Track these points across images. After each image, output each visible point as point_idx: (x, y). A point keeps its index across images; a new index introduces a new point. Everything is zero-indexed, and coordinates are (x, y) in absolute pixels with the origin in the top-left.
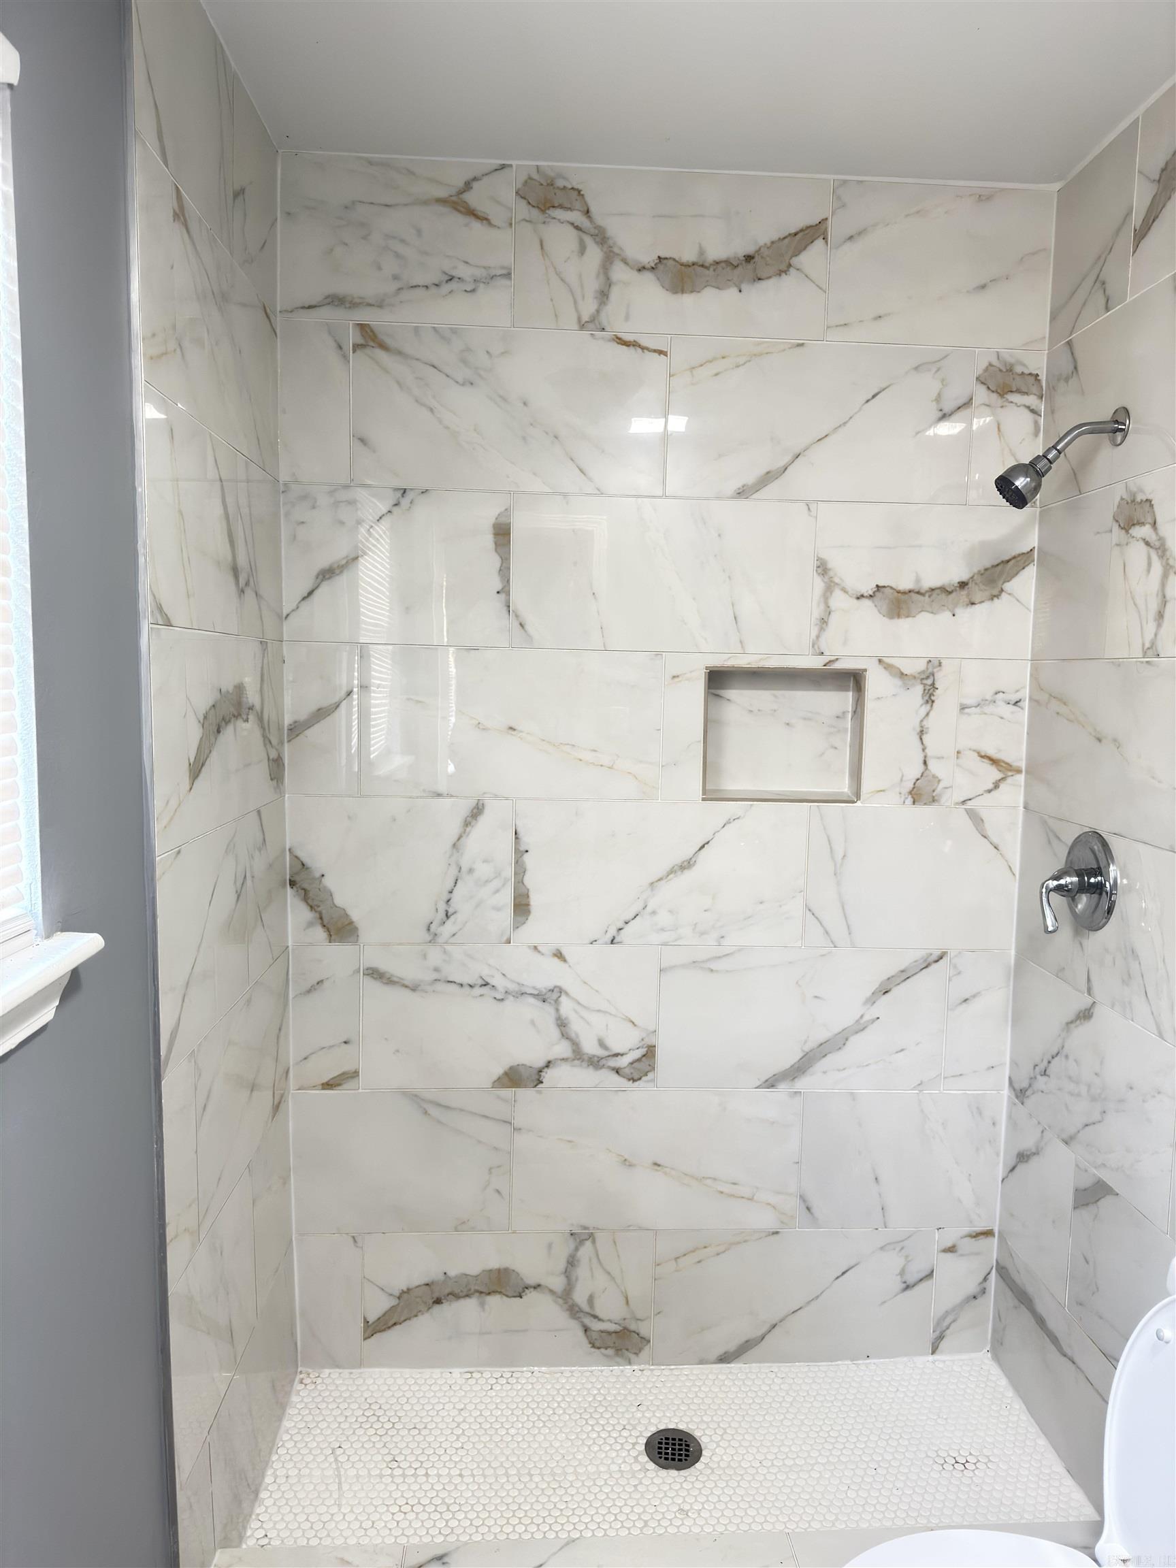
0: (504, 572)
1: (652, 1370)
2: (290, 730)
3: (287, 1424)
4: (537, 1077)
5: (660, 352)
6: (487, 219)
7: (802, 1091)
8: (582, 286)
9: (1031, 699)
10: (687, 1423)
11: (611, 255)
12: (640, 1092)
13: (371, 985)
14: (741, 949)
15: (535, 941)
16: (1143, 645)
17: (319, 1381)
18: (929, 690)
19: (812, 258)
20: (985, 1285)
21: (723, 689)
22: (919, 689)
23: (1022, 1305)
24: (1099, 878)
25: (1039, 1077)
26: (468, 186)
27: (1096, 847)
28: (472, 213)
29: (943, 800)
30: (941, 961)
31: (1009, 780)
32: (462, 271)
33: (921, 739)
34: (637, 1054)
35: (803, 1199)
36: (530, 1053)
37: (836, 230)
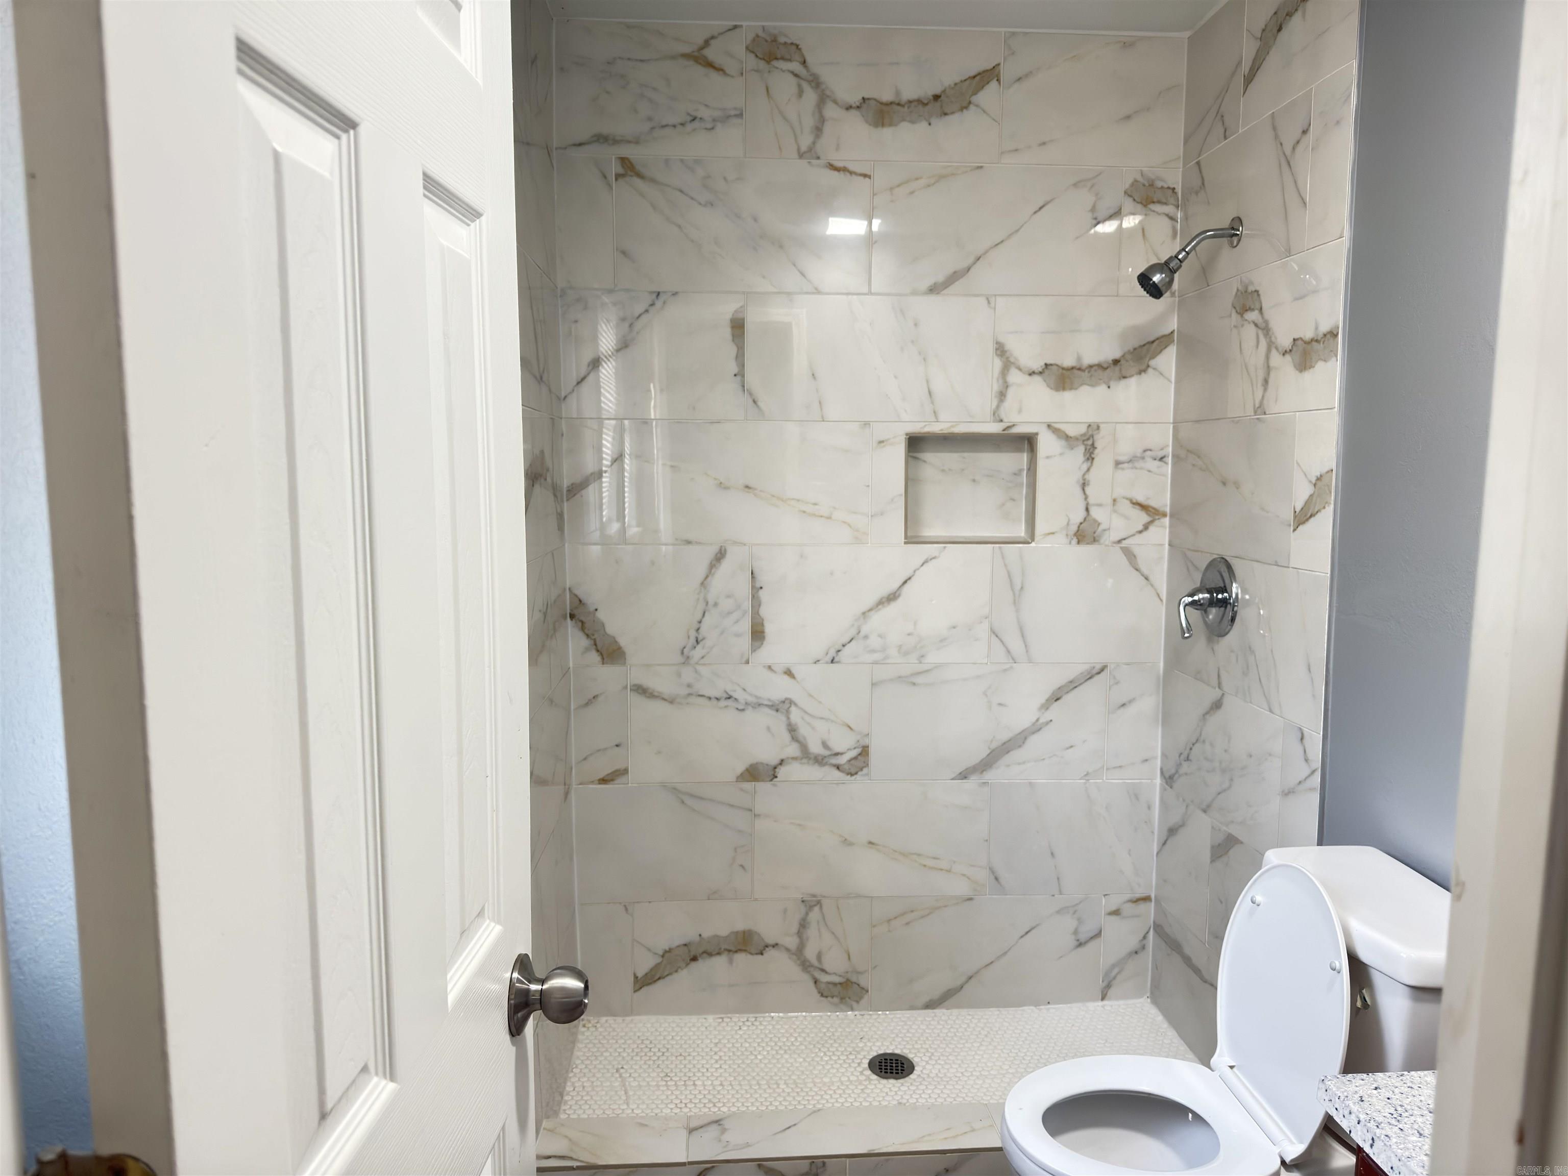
0: (740, 357)
1: (871, 1015)
2: (568, 491)
3: (577, 1053)
4: (773, 773)
5: (865, 176)
6: (722, 70)
7: (990, 781)
8: (800, 122)
9: (1173, 456)
10: (902, 1050)
11: (824, 98)
12: (857, 784)
13: (636, 699)
14: (938, 666)
15: (769, 662)
16: (1254, 406)
17: (598, 1025)
18: (1090, 449)
19: (988, 96)
20: (1144, 942)
21: (923, 451)
22: (1081, 449)
23: (1174, 952)
24: (1226, 594)
25: (1183, 763)
26: (707, 43)
27: (1222, 570)
28: (710, 65)
29: (1102, 541)
30: (1103, 674)
31: (1157, 523)
32: (703, 112)
33: (1084, 490)
34: (853, 753)
35: (992, 870)
36: (767, 754)
37: (1006, 73)
